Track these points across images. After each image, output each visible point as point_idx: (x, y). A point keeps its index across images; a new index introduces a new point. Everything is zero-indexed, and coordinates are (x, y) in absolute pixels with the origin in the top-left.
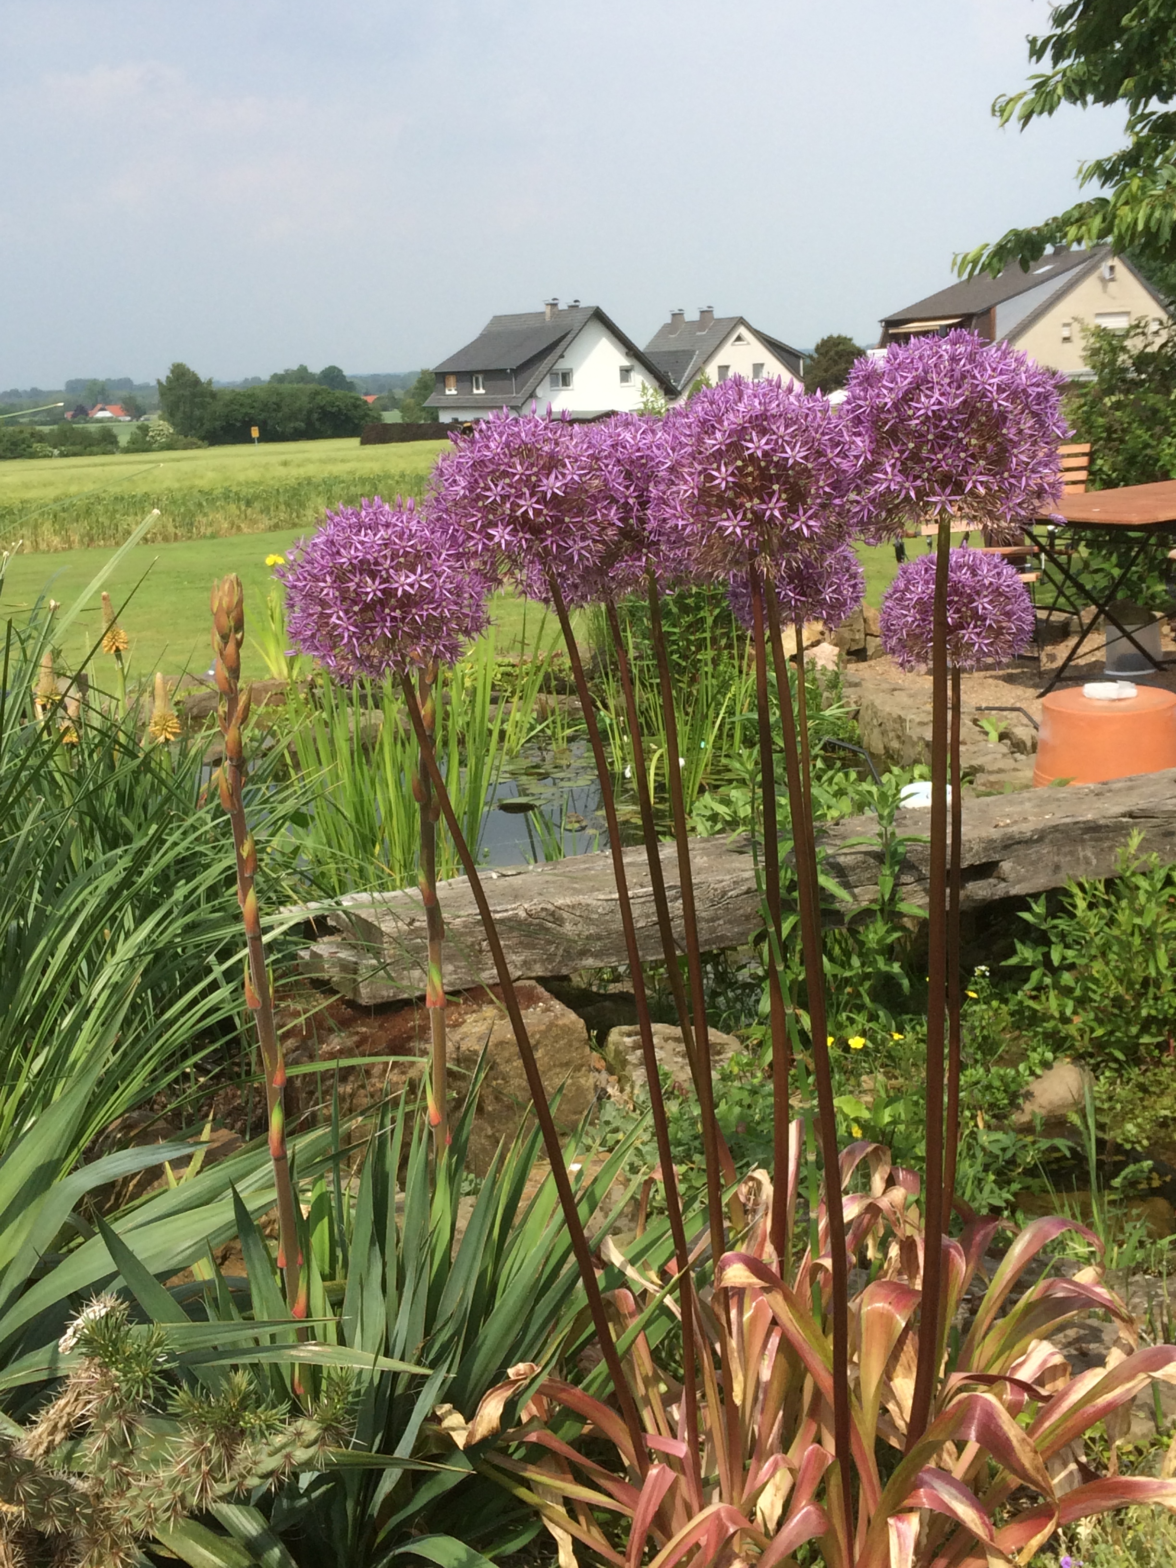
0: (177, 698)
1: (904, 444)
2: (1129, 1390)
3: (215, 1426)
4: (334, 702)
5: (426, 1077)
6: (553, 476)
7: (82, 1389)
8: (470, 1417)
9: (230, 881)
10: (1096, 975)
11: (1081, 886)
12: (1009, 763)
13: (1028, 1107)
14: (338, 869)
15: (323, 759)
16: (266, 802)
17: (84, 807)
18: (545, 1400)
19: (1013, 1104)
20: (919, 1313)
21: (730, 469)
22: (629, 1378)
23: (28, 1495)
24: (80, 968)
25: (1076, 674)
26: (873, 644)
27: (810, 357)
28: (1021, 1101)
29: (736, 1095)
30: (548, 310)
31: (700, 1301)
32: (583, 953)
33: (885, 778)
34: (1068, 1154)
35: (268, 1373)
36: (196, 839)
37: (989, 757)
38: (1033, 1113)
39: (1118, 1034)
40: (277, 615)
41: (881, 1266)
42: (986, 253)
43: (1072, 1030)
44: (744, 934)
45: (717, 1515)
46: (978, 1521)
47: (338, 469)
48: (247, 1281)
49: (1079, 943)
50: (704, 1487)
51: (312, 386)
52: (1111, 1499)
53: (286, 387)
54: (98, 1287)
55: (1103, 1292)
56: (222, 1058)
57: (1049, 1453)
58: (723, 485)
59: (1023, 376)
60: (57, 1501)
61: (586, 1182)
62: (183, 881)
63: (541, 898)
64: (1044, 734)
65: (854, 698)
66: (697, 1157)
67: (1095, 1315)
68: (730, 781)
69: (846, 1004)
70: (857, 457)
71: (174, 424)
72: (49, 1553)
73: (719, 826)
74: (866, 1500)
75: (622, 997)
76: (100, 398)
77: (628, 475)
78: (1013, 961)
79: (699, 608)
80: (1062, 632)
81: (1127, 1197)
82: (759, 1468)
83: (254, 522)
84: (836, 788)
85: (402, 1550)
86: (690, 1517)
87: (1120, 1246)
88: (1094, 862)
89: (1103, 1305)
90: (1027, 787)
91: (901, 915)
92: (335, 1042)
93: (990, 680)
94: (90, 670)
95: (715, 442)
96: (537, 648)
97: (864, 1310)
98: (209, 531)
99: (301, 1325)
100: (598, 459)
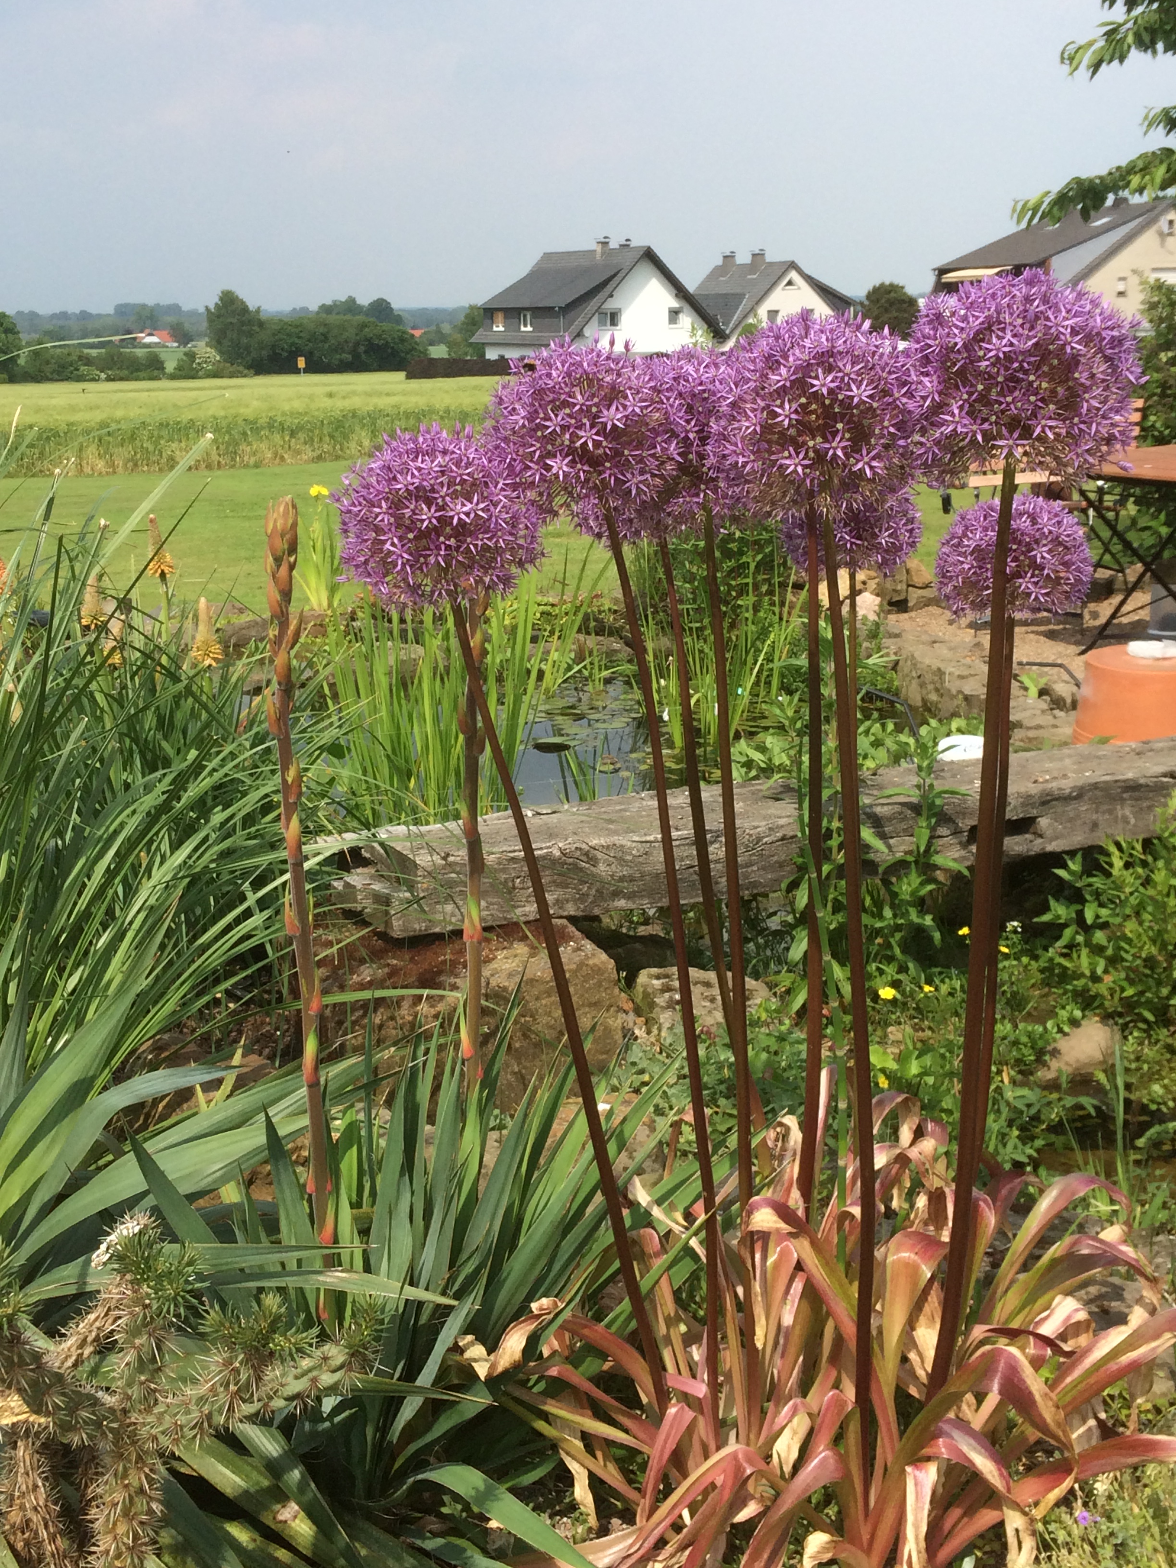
0: (218, 625)
1: (972, 386)
2: (1154, 1349)
3: (245, 1347)
4: (374, 635)
5: (460, 1009)
6: (614, 407)
7: (113, 1304)
8: (492, 1347)
9: (267, 807)
10: (1130, 935)
11: (1118, 845)
12: (1047, 720)
13: (1054, 1064)
14: (373, 802)
15: (362, 691)
16: (304, 731)
17: (124, 729)
18: (567, 1335)
19: (1040, 1060)
20: (945, 1266)
21: (794, 406)
22: (651, 1317)
23: (56, 1407)
24: (116, 892)
25: (1116, 632)
26: (914, 595)
27: (862, 304)
28: (1047, 1058)
29: (764, 1041)
30: (599, 248)
31: (726, 1245)
32: (616, 894)
33: (924, 731)
34: (1093, 1112)
35: (293, 1297)
36: (235, 767)
37: (1028, 714)
38: (1059, 1071)
39: (1148, 995)
40: (319, 545)
41: (908, 1215)
42: (1047, 200)
43: (1102, 989)
44: (778, 881)
45: (734, 1456)
46: (996, 1473)
47: (383, 403)
48: (275, 1206)
49: (1113, 902)
50: (721, 1427)
51: (361, 318)
52: (1131, 1456)
53: (333, 319)
54: (130, 1204)
55: (1128, 1251)
56: (253, 985)
57: (1069, 1408)
58: (786, 423)
59: (1098, 319)
60: (85, 1414)
61: (616, 1120)
62: (220, 808)
63: (576, 838)
64: (1086, 691)
65: (893, 648)
66: (722, 1101)
67: (1118, 1274)
68: (766, 729)
69: (876, 955)
70: (924, 398)
71: (221, 353)
72: (73, 1465)
73: (754, 773)
74: (883, 1446)
75: (652, 939)
76: (148, 322)
77: (690, 409)
78: (1046, 918)
79: (741, 553)
80: (1103, 590)
81: (1150, 1157)
82: (777, 1413)
83: (298, 452)
84: (872, 738)
85: (420, 1477)
86: (706, 1457)
87: (1143, 1205)
88: (1133, 821)
89: (1127, 1263)
90: (1065, 744)
91: (936, 867)
92: (366, 973)
93: (1032, 636)
94: (134, 595)
95: (780, 377)
96: (578, 588)
97: (890, 1260)
98: (252, 460)
99: (327, 1251)
100: (659, 392)
